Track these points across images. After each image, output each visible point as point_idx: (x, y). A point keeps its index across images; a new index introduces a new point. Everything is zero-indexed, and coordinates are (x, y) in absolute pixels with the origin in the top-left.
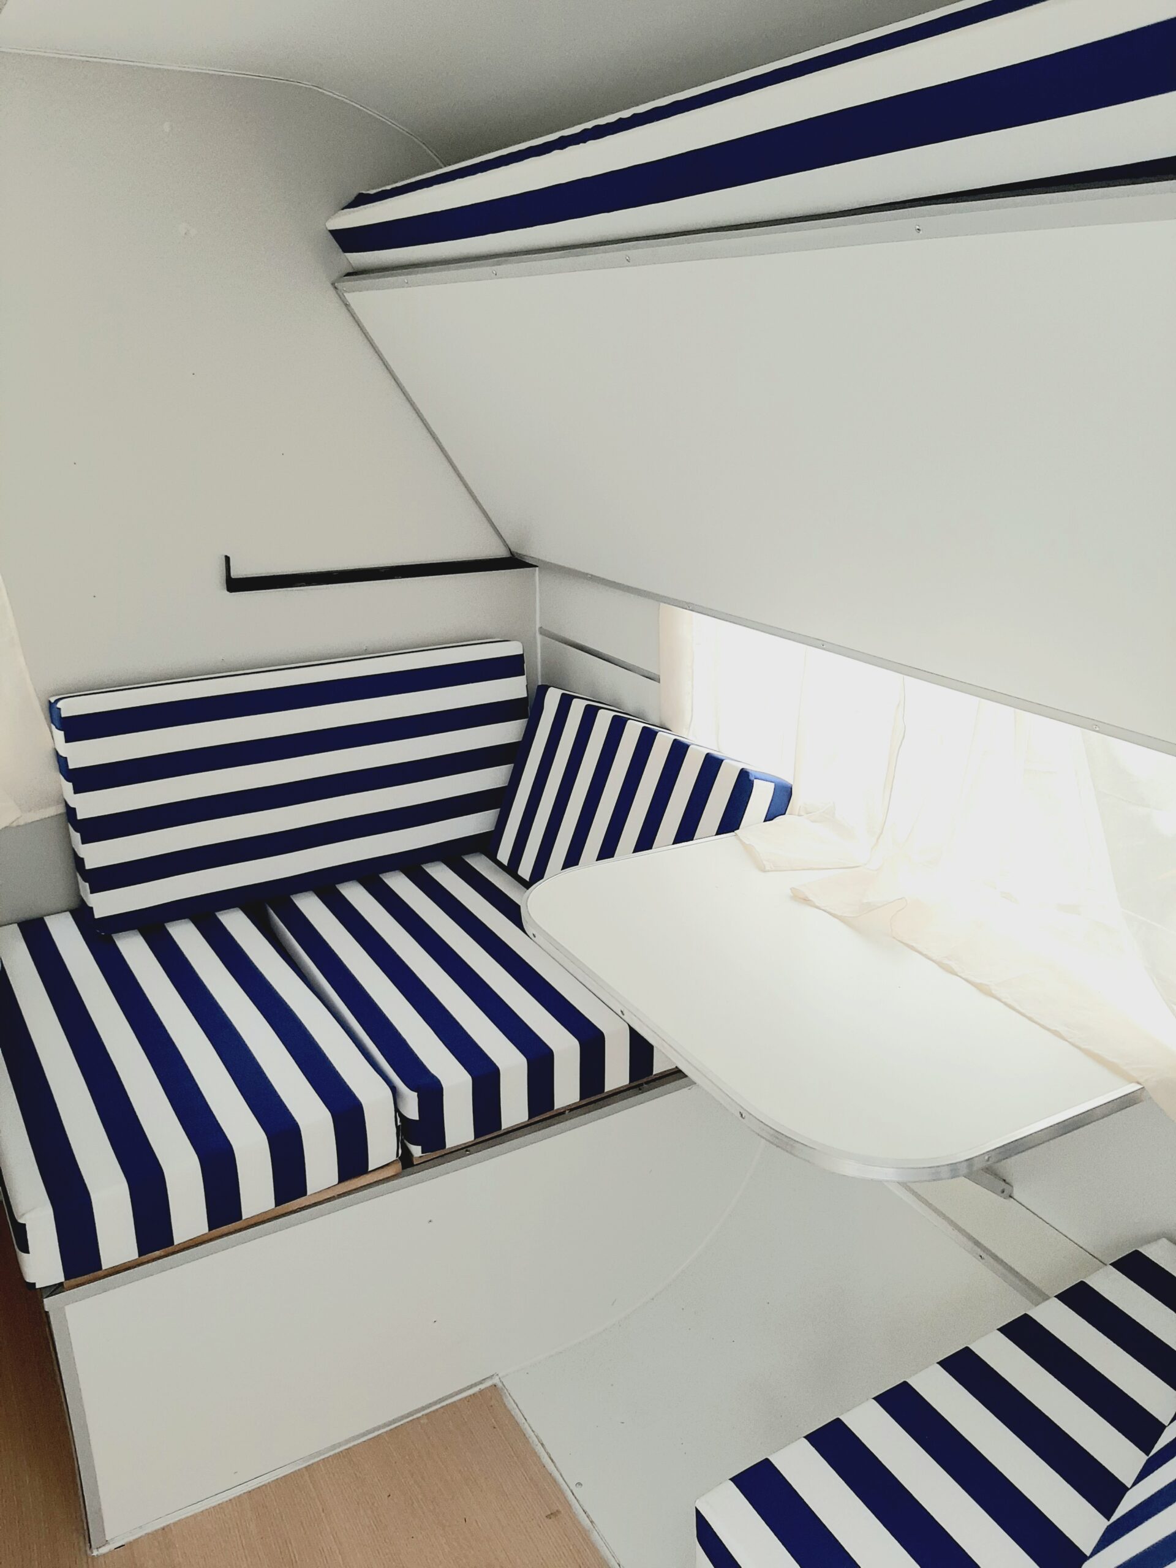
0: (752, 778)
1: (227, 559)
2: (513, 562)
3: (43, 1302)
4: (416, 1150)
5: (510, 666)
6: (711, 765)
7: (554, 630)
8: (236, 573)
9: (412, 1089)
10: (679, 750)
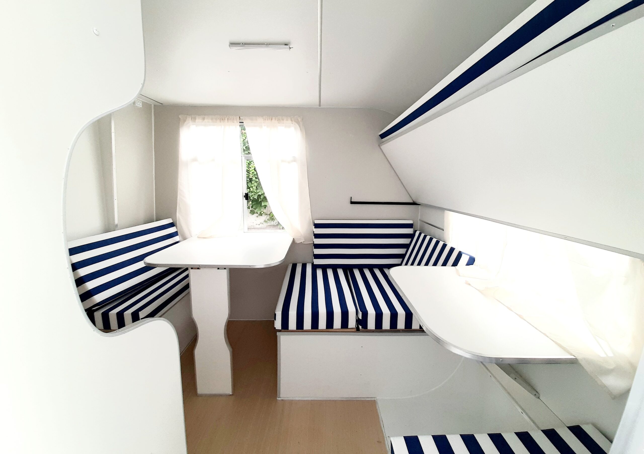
0: (462, 253)
1: (351, 197)
2: (414, 204)
3: (277, 333)
4: (360, 327)
5: (409, 226)
6: (452, 250)
7: (422, 220)
8: (352, 201)
9: (361, 311)
10: (444, 246)
